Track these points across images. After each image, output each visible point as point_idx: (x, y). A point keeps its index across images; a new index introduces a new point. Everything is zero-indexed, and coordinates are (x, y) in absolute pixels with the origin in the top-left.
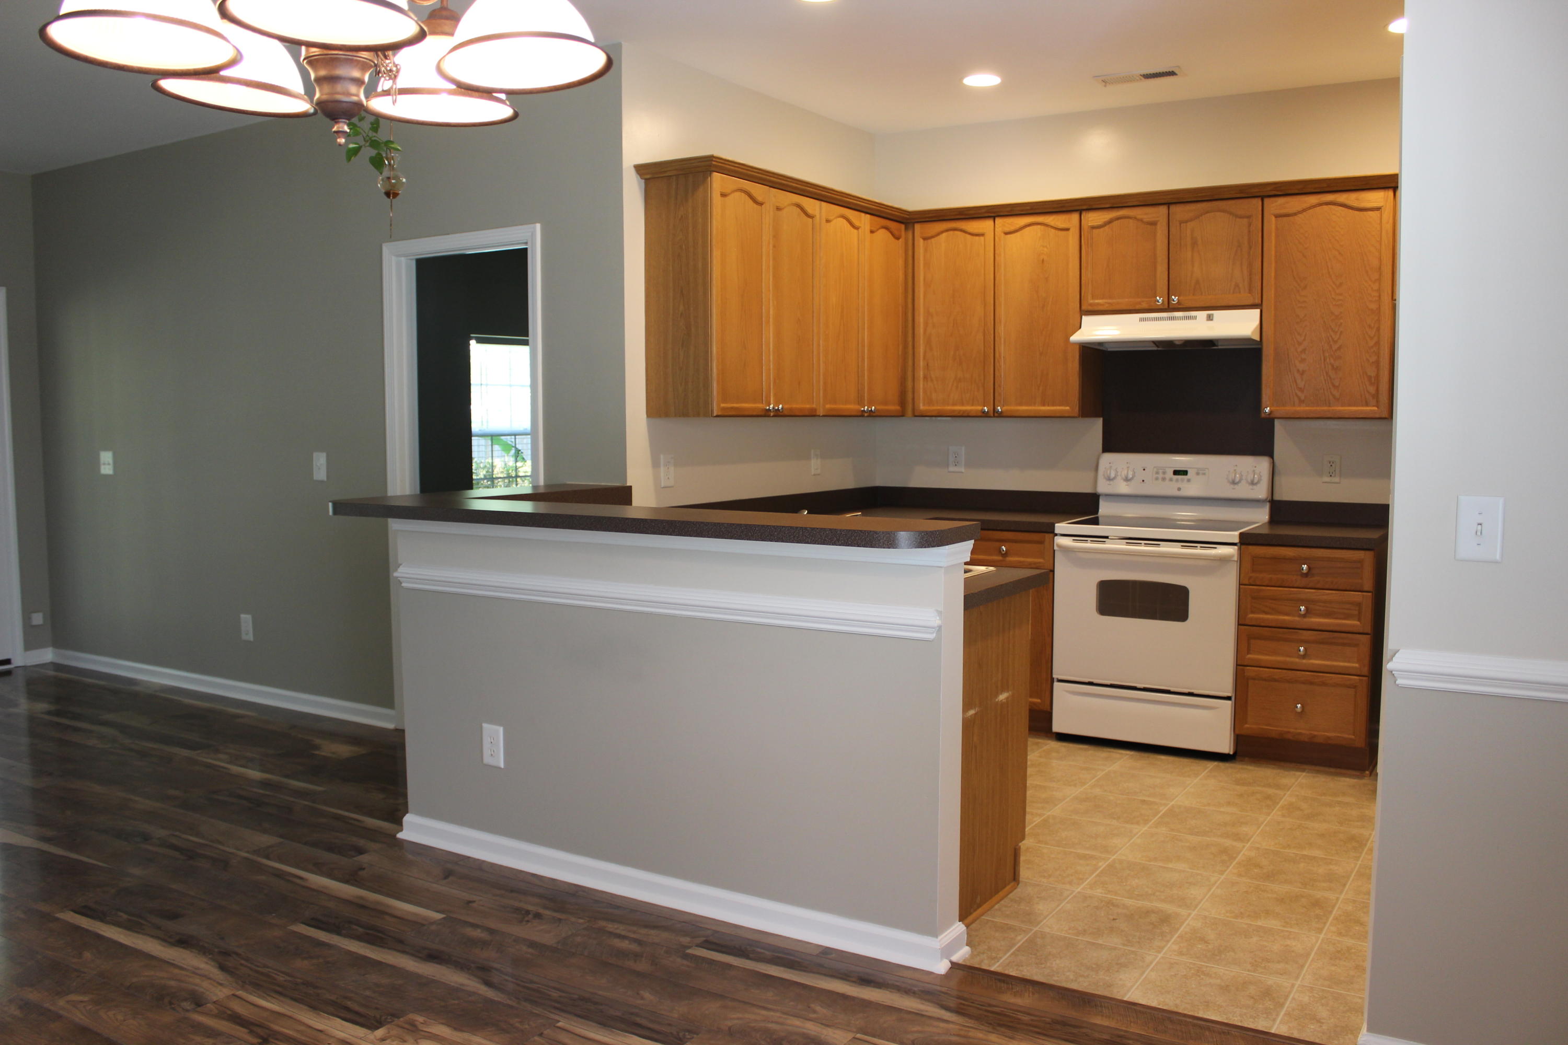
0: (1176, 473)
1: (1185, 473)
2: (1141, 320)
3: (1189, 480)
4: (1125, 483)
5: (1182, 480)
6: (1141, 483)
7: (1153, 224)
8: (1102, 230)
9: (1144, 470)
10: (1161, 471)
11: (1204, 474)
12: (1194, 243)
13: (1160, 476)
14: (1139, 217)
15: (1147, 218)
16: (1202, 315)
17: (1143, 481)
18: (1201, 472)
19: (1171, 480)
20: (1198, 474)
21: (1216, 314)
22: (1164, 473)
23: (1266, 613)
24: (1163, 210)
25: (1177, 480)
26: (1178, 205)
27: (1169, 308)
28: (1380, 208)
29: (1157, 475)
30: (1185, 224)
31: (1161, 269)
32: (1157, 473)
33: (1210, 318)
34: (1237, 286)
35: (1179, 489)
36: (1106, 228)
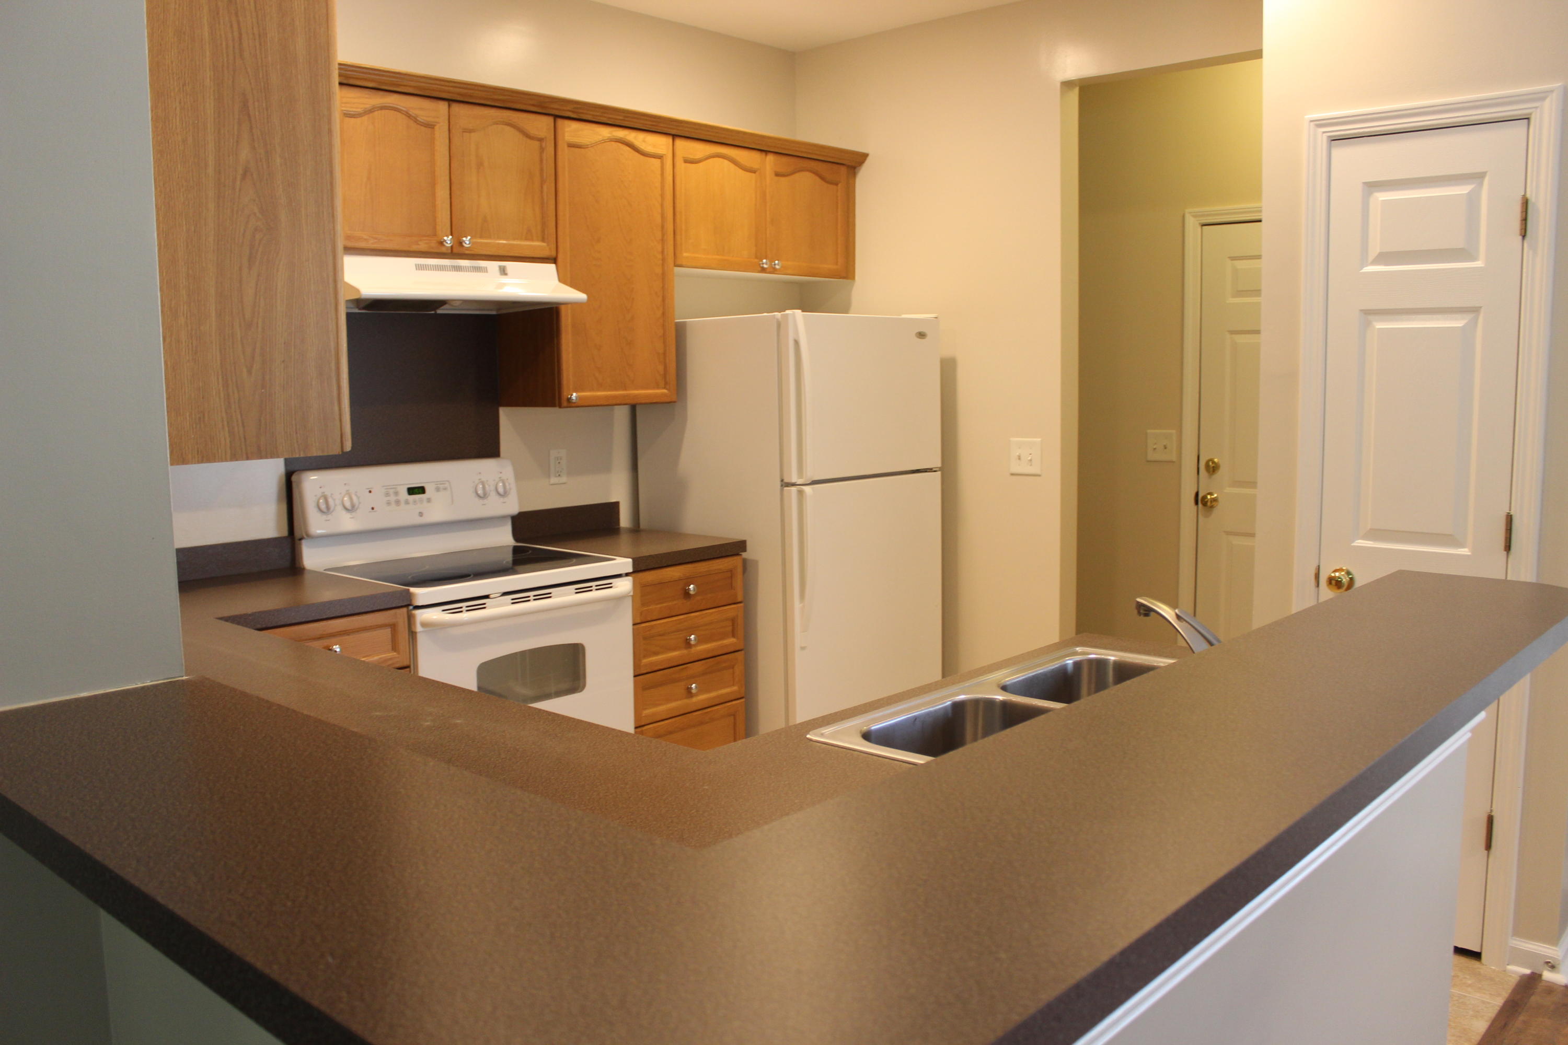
0: (412, 491)
1: (421, 490)
2: (419, 267)
3: (429, 500)
4: (348, 515)
5: (421, 501)
6: (370, 512)
7: (430, 126)
8: (358, 120)
9: (370, 492)
10: (391, 491)
11: (445, 489)
12: (480, 165)
13: (392, 498)
14: (412, 112)
15: (423, 116)
16: (493, 266)
17: (373, 509)
18: (441, 486)
19: (407, 502)
20: (438, 490)
21: (509, 265)
22: (396, 493)
23: (656, 654)
24: (443, 106)
25: (415, 502)
26: (462, 105)
27: (457, 253)
28: (662, 157)
29: (388, 498)
30: (468, 134)
31: (442, 193)
32: (387, 494)
33: (503, 271)
34: (529, 231)
35: (421, 514)
36: (365, 118)
